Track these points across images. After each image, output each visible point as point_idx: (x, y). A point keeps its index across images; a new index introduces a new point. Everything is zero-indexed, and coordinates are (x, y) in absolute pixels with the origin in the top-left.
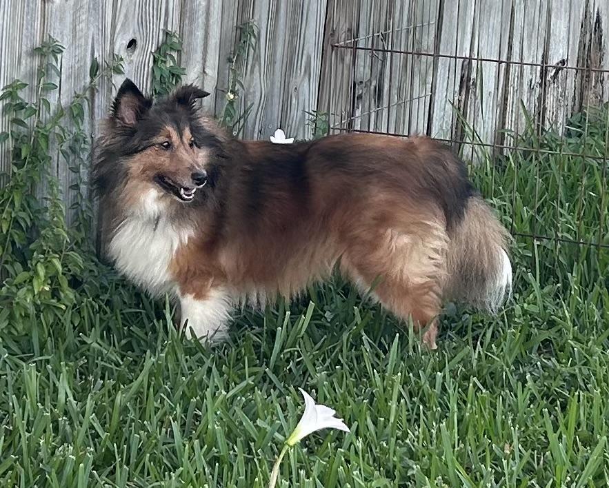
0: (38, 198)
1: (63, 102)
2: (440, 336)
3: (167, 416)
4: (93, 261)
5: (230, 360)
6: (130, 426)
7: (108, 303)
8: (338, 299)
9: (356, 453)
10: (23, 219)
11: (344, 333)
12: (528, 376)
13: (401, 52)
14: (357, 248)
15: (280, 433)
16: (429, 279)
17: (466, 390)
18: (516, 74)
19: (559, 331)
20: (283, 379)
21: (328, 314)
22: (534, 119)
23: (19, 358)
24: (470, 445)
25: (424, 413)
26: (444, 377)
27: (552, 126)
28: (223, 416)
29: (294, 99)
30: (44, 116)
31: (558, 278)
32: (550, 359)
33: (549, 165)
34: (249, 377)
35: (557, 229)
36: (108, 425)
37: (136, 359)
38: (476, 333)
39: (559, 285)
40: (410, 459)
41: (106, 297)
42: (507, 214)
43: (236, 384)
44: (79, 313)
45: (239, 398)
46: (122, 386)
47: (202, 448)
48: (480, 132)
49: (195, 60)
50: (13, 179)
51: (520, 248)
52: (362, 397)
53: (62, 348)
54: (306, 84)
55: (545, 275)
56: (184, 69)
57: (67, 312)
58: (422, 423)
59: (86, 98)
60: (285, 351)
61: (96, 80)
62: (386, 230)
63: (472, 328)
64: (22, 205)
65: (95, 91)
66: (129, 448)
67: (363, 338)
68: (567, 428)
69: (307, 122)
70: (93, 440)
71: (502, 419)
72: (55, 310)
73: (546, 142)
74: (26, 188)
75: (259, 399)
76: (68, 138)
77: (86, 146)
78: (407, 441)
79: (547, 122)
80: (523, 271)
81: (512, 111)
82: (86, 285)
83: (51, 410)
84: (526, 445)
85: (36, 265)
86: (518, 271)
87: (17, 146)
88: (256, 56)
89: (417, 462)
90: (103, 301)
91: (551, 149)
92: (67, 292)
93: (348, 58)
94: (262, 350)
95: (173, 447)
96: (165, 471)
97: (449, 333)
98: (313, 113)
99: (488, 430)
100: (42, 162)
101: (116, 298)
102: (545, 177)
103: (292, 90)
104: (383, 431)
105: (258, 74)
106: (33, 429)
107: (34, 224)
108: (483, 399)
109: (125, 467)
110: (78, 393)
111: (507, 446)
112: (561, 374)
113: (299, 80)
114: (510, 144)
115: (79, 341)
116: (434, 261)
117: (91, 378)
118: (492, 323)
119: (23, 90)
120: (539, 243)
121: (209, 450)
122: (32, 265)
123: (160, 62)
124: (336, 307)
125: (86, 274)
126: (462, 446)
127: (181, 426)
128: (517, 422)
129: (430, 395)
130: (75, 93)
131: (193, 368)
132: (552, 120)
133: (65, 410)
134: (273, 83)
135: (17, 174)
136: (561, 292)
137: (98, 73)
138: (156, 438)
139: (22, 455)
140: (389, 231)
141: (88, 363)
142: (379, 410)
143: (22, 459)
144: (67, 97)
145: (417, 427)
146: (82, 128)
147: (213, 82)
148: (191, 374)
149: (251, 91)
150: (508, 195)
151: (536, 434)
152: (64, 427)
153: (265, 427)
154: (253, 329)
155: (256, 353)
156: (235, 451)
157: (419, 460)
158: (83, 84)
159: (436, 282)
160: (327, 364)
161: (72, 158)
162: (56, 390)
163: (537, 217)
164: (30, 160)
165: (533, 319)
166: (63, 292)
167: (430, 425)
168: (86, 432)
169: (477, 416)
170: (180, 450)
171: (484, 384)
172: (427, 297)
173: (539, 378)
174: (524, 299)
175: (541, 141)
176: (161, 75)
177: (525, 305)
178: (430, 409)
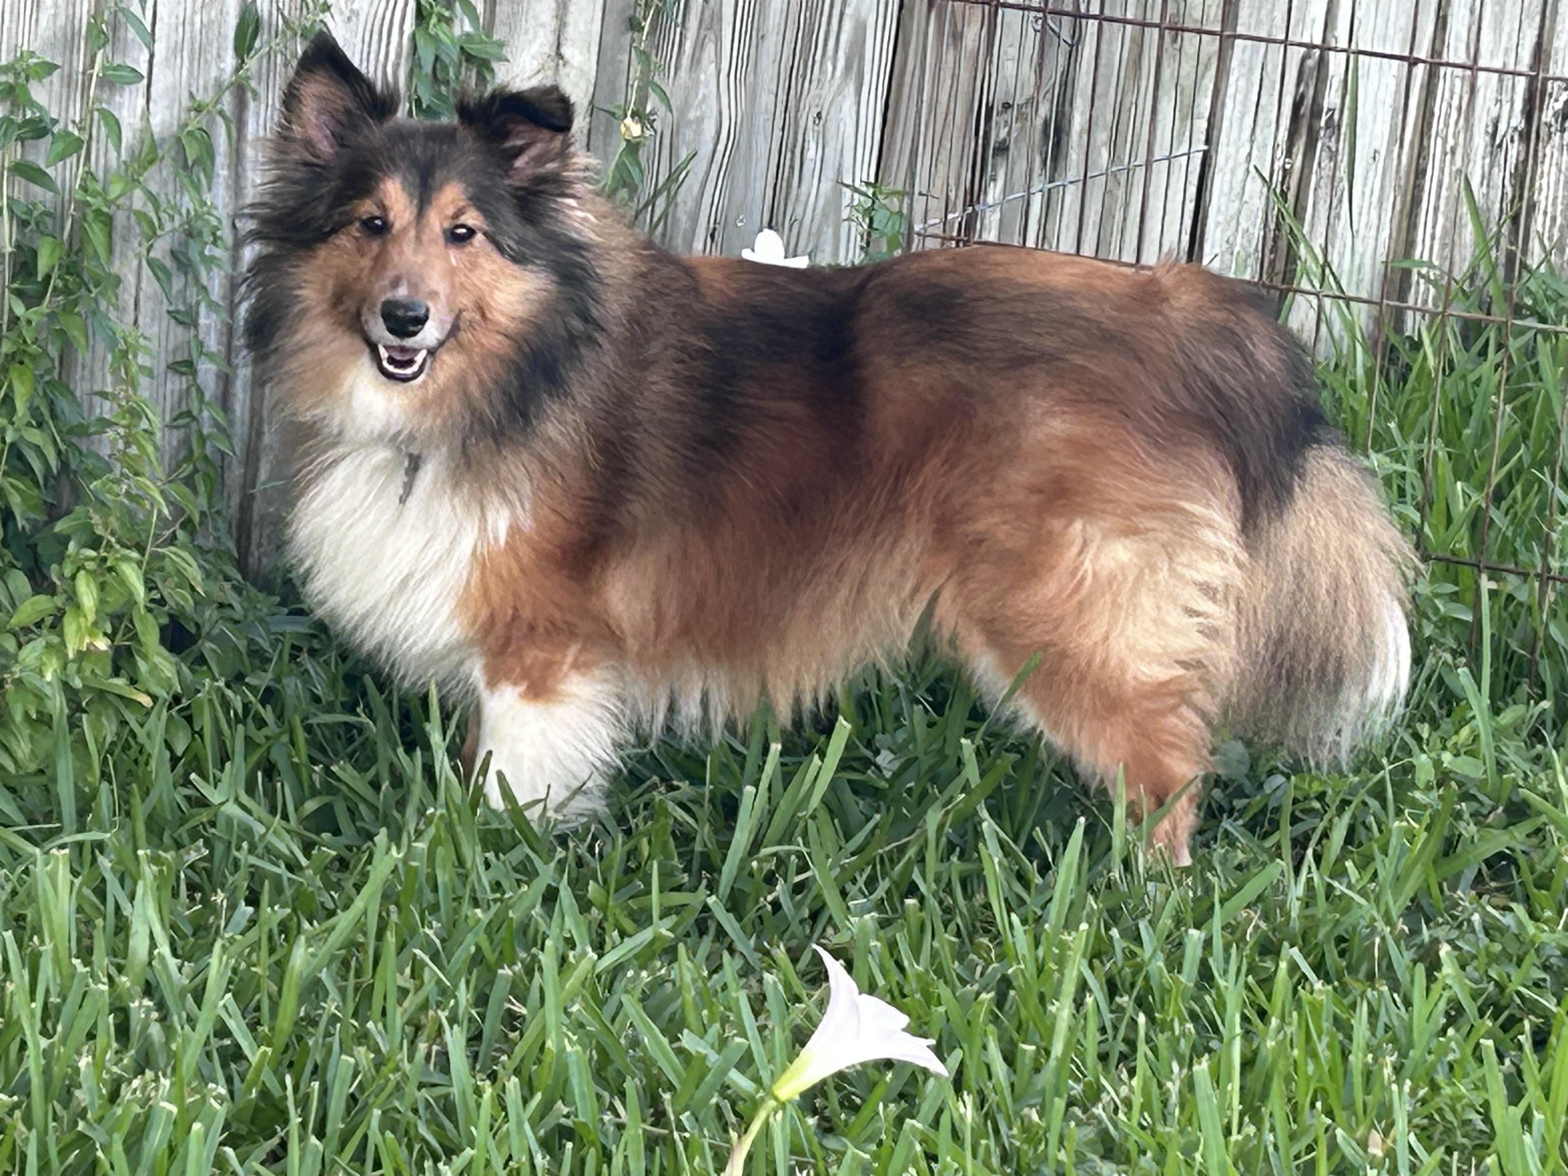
0: (78, 394)
1: (156, 122)
2: (1201, 832)
3: (431, 1013)
4: (227, 579)
5: (610, 868)
6: (328, 1034)
7: (269, 696)
8: (917, 718)
9: (956, 1135)
10: (38, 449)
11: (930, 812)
12: (1445, 950)
13: (1125, 21)
14: (984, 570)
15: (743, 1072)
16: (1180, 671)
17: (1266, 982)
18: (1455, 103)
19: (1537, 831)
20: (759, 926)
21: (884, 759)
22: (1498, 234)
23: (19, 833)
24: (1272, 1129)
25: (1148, 1040)
26: (1208, 944)
27: (1548, 254)
28: (586, 1017)
29: (813, 145)
30: (102, 161)
31: (1543, 686)
32: (1508, 909)
33: (1536, 368)
34: (661, 918)
35: (1547, 547)
36: (266, 1029)
37: (346, 854)
38: (1301, 828)
39: (1545, 704)
40: (1104, 1157)
41: (262, 680)
42: (1408, 498)
43: (623, 934)
44: (189, 719)
45: (630, 973)
46: (306, 925)
47: (525, 1102)
48: (1340, 265)
49: (535, 17)
50: (13, 335)
51: (1438, 596)
52: (976, 987)
53: (141, 811)
54: (848, 104)
55: (1507, 677)
56: (501, 45)
57: (153, 715)
58: (1141, 1064)
59: (221, 113)
60: (765, 851)
61: (252, 63)
62: (1070, 523)
63: (1293, 815)
64: (34, 411)
65: (249, 95)
66: (324, 1092)
67: (985, 825)
68: (1547, 1098)
69: (845, 214)
70: (225, 1066)
71: (1366, 1064)
72: (122, 708)
73: (1529, 302)
74: (46, 364)
75: (688, 978)
76: (168, 226)
77: (218, 252)
78: (1098, 1110)
79: (1535, 245)
80: (1445, 663)
81: (1436, 209)
82: (209, 645)
83: (110, 978)
84: (1430, 1138)
85: (73, 577)
86: (1430, 661)
87: (26, 242)
88: (707, 13)
89: (1123, 1167)
90: (253, 689)
91: (1543, 320)
92: (157, 659)
93: (972, 34)
94: (698, 847)
95: (446, 1097)
96: (422, 1158)
97: (1226, 824)
98: (864, 188)
99: (1323, 1089)
100: (95, 291)
101: (292, 686)
102: (1521, 399)
103: (807, 117)
104: (1030, 1083)
105: (712, 68)
106: (59, 1028)
107: (64, 465)
108: (1316, 1009)
109: (313, 1140)
110: (184, 937)
111: (1376, 1137)
112: (1537, 951)
113: (828, 92)
114: (1425, 302)
115: (188, 798)
116: (1200, 619)
117: (220, 898)
118: (1349, 803)
119: (46, 81)
120: (1493, 585)
121: (547, 1107)
122: (62, 576)
123: (434, 20)
124: (912, 738)
125: (210, 613)
126: (1251, 1130)
127: (469, 1040)
128: (1407, 1071)
129: (1167, 991)
130: (191, 96)
131: (505, 884)
132: (1550, 238)
133: (148, 983)
134: (753, 98)
135: (23, 323)
136: (1549, 724)
137: (257, 44)
138: (397, 1069)
139: (28, 1095)
140: (1078, 526)
141: (210, 858)
142: (1020, 1025)
143: (29, 1106)
144: (170, 107)
145: (1125, 1075)
146: (208, 198)
147: (583, 86)
148: (501, 900)
149: (692, 115)
150: (1412, 446)
151: (1459, 1107)
152: (146, 1026)
153: (702, 1051)
154: (673, 788)
155: (680, 855)
156: (618, 1115)
157: (1128, 1161)
158: (214, 73)
159: (1201, 679)
160: (880, 892)
161: (178, 283)
162: (122, 927)
163: (1493, 513)
164: (60, 284)
165: (1467, 797)
166: (145, 657)
167: (1164, 1071)
168: (207, 1043)
169: (1296, 1052)
170: (465, 1104)
171: (1319, 968)
172: (1172, 720)
173: (1475, 957)
174: (1444, 740)
175: (1516, 299)
176: (437, 58)
177: (1447, 757)
178: (1165, 1026)
